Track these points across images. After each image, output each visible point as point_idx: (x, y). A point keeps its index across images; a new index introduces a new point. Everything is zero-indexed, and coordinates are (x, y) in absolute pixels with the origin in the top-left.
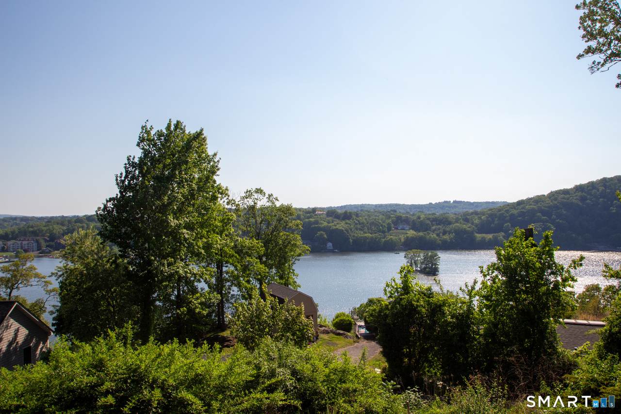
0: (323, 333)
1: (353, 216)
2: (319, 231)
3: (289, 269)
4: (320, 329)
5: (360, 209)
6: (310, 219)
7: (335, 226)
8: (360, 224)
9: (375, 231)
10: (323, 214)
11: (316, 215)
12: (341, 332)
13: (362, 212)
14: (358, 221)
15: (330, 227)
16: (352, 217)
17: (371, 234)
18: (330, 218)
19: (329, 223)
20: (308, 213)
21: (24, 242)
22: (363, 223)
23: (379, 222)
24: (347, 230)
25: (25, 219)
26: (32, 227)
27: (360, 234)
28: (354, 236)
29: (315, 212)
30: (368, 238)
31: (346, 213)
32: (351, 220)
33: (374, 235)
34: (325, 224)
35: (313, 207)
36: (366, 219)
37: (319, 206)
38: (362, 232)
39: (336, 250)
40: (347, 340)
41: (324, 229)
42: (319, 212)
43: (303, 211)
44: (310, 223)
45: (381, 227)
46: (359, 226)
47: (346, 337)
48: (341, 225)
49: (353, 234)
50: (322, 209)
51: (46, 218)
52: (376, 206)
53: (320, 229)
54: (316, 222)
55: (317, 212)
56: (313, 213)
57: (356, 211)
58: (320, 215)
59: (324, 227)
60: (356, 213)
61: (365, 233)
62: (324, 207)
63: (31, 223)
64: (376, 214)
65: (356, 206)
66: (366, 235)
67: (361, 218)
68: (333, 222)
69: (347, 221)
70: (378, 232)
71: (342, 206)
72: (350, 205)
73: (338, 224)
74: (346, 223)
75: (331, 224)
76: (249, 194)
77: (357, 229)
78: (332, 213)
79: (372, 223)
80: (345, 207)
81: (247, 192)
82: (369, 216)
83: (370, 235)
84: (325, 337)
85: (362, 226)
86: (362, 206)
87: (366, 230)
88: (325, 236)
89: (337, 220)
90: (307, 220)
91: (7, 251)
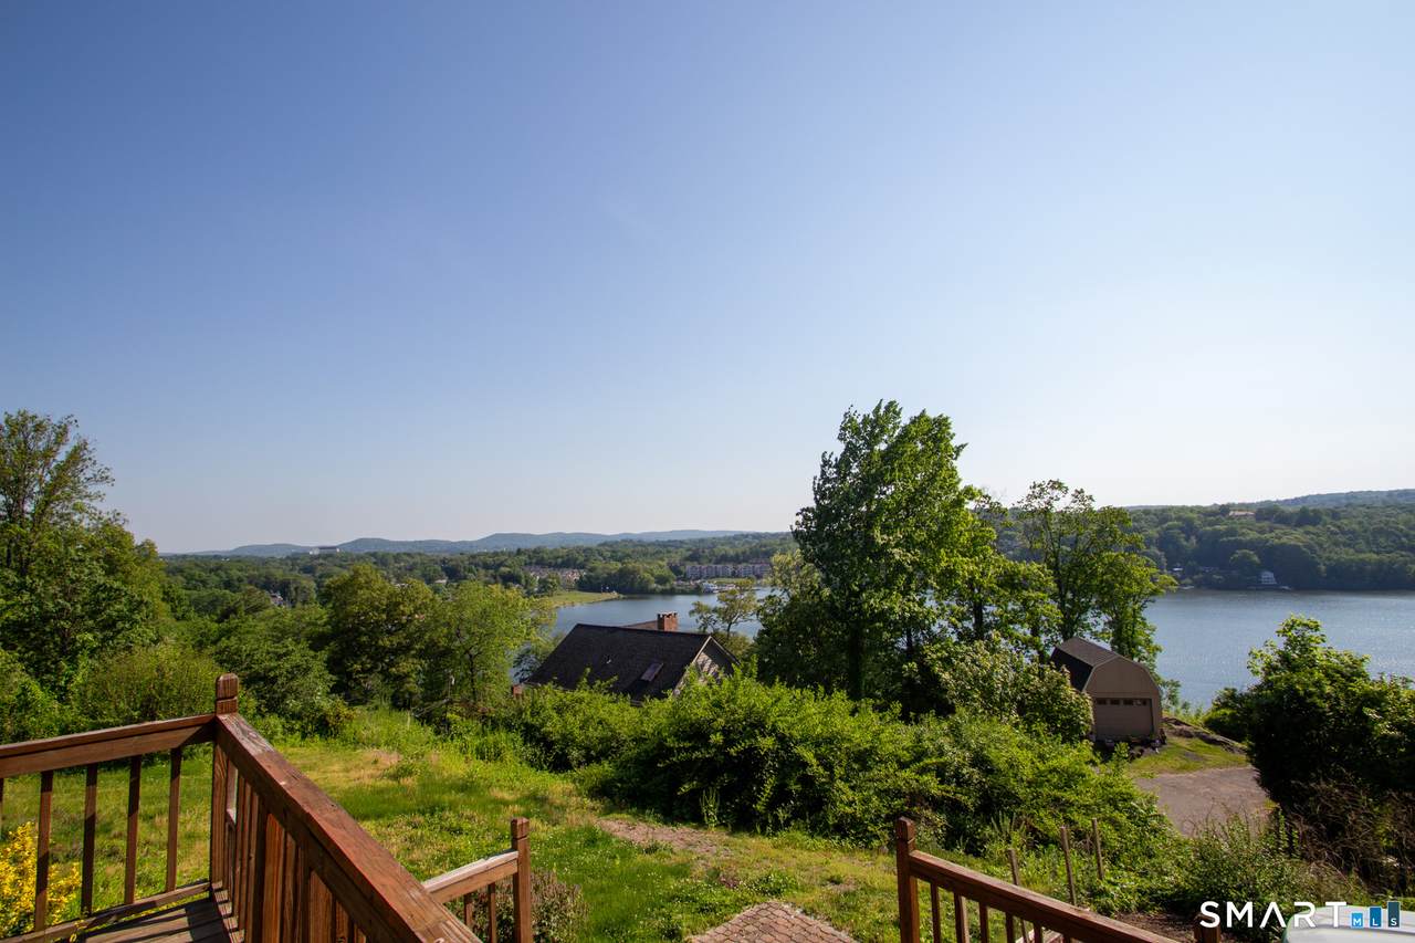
0: (1180, 735)
1: (1325, 517)
2: (1240, 549)
3: (1134, 617)
4: (1176, 727)
5: (1344, 501)
6: (1217, 527)
7: (1279, 538)
8: (1343, 533)
9: (1388, 549)
10: (1246, 515)
11: (1231, 518)
12: (1220, 738)
13: (1349, 509)
14: (1339, 527)
15: (1267, 541)
16: (1321, 519)
17: (1378, 553)
18: (1265, 524)
19: (1262, 531)
20: (1210, 516)
21: (757, 566)
22: (1353, 532)
23: (1397, 529)
24: (1309, 547)
25: (757, 536)
26: (765, 546)
27: (1347, 554)
28: (1329, 559)
29: (1228, 511)
30: (1369, 563)
31: (1304, 512)
32: (1319, 526)
33: (1385, 557)
34: (1253, 535)
35: (1225, 503)
36: (1360, 523)
37: (1237, 500)
38: (1351, 551)
39: (1286, 588)
40: (1230, 755)
41: (1251, 545)
42: (1237, 513)
43: (1199, 512)
44: (1217, 534)
45: (1404, 539)
46: (1341, 538)
47: (1231, 749)
48: (1294, 537)
49: (1327, 555)
50: (1243, 506)
51: (782, 534)
52: (1390, 494)
53: (1241, 545)
54: (1231, 532)
55: (1231, 513)
56: (1224, 515)
57: (1331, 507)
58: (1239, 517)
59: (1251, 541)
60: (1332, 511)
61: (1361, 552)
62: (1251, 501)
63: (764, 541)
64: (1389, 511)
65: (1332, 497)
66: (1362, 556)
67: (1345, 522)
68: (1271, 531)
69: (1310, 528)
70: (1398, 549)
71: (1296, 499)
72: (1319, 496)
73: (1285, 534)
74: (1308, 533)
75: (1267, 536)
76: (1038, 490)
77: (1336, 544)
78: (1269, 513)
79: (1380, 531)
80: (1304, 499)
81: (1034, 487)
82: (1370, 517)
83: (1375, 556)
84: (1183, 742)
85: (1352, 538)
86: (1352, 495)
87: (1363, 545)
88: (1256, 558)
89: (1283, 527)
90: (1208, 528)
91: (738, 577)
